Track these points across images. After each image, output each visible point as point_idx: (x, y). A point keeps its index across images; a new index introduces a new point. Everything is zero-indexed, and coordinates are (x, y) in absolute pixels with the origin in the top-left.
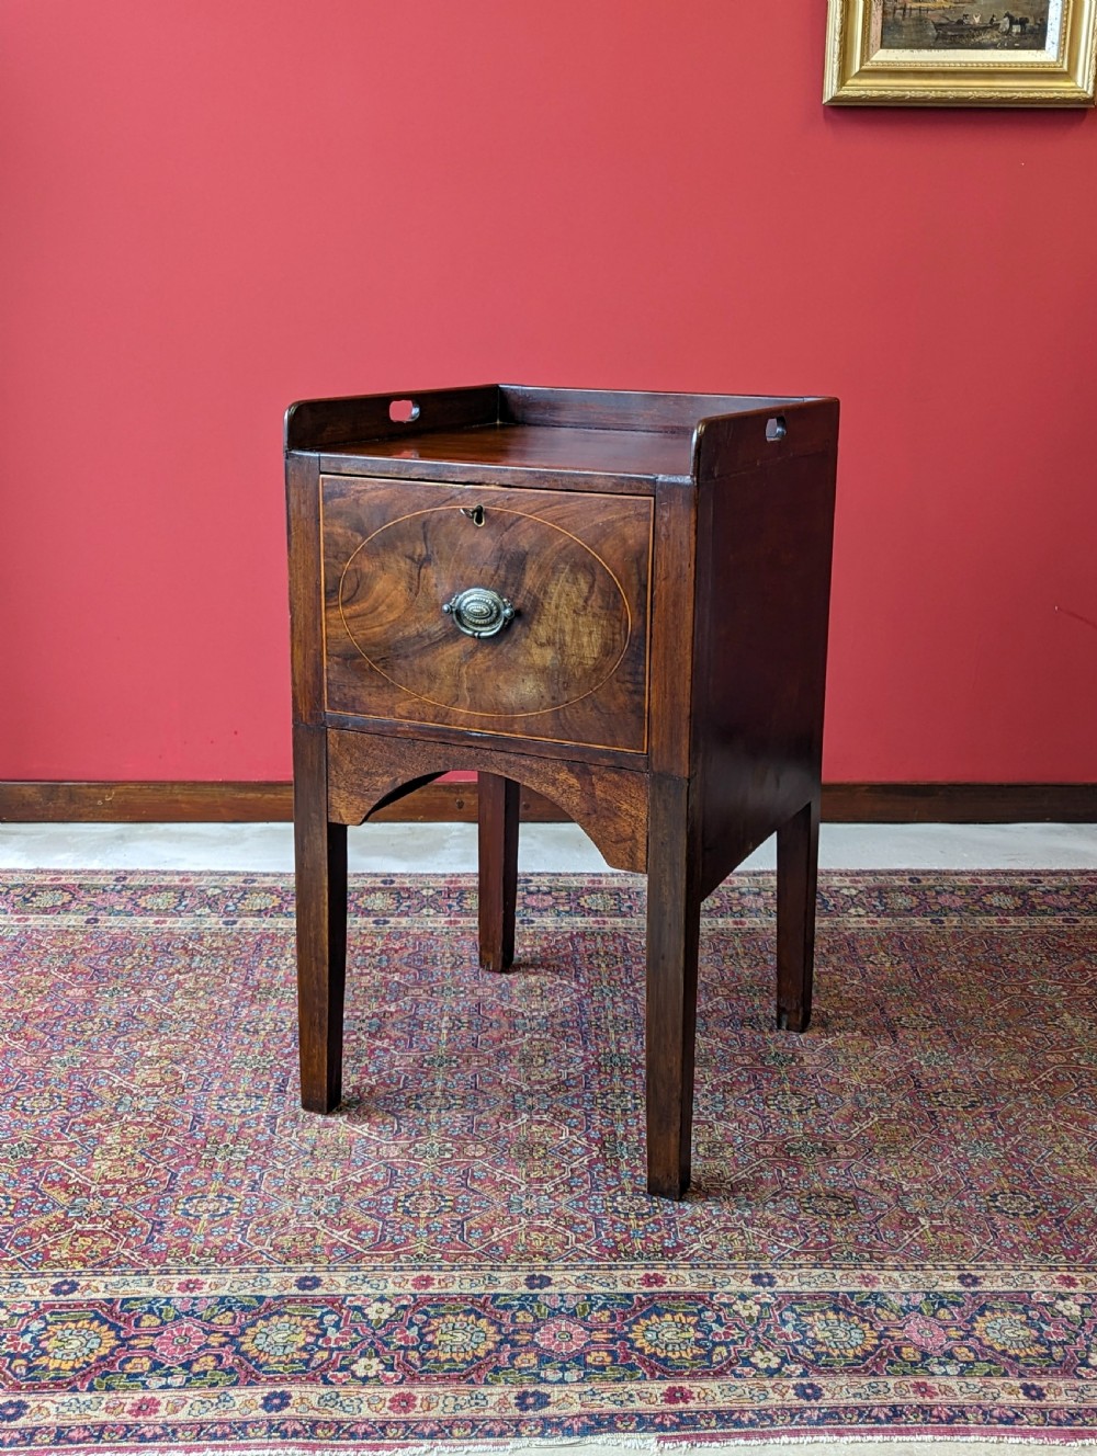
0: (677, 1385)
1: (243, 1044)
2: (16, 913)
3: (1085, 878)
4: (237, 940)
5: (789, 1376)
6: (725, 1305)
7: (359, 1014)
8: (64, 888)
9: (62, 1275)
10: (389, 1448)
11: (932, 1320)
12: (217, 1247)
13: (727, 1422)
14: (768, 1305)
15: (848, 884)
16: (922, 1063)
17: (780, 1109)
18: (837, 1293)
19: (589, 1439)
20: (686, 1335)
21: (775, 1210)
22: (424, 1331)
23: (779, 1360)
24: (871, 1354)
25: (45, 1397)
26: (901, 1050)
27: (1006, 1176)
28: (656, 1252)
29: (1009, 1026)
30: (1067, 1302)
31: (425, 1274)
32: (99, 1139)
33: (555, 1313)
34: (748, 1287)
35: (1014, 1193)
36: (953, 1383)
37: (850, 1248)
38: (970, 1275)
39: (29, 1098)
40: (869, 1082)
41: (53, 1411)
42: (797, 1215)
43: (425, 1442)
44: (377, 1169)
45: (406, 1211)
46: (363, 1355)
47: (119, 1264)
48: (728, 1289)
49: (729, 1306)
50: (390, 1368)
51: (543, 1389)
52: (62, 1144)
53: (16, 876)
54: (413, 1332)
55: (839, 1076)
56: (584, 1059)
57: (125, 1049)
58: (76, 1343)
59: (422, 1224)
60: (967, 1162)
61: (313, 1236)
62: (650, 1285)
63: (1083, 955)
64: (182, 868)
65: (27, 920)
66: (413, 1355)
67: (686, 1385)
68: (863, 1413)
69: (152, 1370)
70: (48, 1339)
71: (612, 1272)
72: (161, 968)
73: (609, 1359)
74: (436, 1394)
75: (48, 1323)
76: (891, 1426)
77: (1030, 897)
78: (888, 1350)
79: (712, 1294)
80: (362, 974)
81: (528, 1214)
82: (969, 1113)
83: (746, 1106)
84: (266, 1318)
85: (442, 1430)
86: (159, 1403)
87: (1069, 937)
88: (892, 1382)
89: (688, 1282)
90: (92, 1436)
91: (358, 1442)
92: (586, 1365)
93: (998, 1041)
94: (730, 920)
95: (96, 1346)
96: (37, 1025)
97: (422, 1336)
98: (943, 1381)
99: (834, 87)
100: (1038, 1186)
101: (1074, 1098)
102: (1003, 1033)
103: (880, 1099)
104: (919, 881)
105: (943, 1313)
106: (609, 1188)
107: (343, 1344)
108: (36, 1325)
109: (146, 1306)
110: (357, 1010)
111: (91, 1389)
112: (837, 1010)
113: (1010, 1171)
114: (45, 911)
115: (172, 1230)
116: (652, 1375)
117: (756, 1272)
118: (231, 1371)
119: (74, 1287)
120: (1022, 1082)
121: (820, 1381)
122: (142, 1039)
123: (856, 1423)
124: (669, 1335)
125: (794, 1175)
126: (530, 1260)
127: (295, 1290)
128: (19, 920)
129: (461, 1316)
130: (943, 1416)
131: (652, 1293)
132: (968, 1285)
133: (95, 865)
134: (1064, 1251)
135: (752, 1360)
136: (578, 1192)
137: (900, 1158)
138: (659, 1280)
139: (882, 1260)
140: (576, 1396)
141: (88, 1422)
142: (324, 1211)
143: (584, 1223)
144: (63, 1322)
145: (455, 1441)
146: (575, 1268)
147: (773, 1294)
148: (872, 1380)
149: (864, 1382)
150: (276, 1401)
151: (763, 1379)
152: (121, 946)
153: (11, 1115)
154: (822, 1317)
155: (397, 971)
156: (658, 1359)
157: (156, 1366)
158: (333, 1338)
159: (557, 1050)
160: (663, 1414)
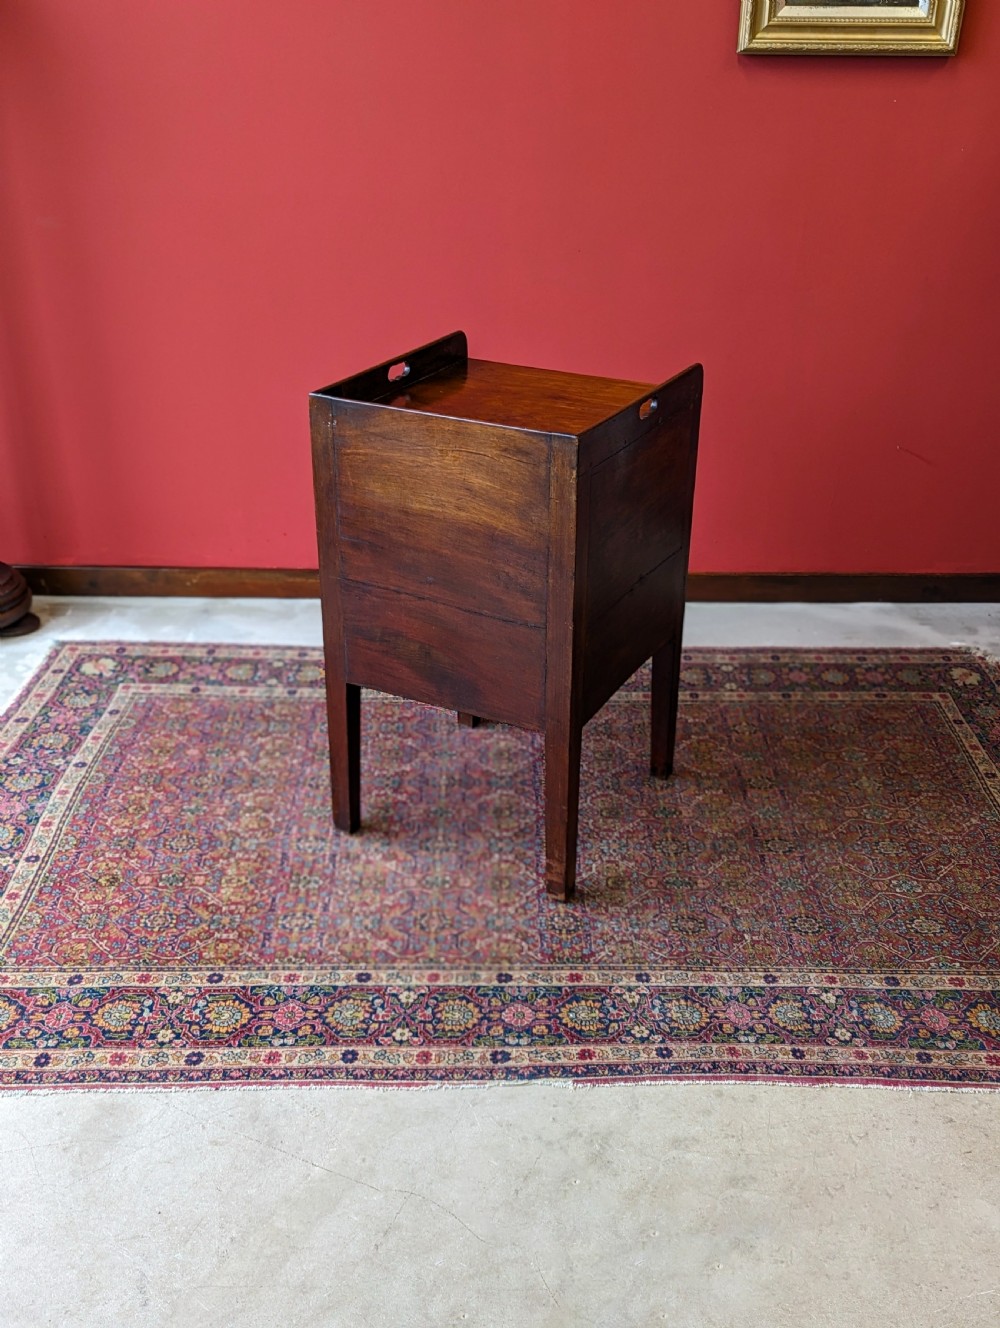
0: (586, 1048)
1: (309, 796)
2: (141, 681)
3: (898, 656)
4: (298, 707)
5: (654, 1042)
6: (618, 995)
7: (385, 772)
8: (172, 660)
9: (212, 969)
10: (417, 1085)
11: (744, 1006)
12: (305, 951)
13: (615, 1072)
14: (645, 995)
15: (727, 661)
16: (761, 816)
17: (663, 852)
18: (687, 987)
19: (534, 1081)
20: (593, 1015)
21: (654, 928)
22: (436, 1010)
23: (647, 1032)
24: (704, 1028)
25: (213, 1050)
26: (747, 805)
27: (804, 905)
28: (578, 958)
29: (824, 786)
30: (829, 995)
31: (435, 971)
32: (223, 872)
33: (514, 999)
34: (633, 983)
35: (807, 917)
36: (750, 1048)
37: (699, 956)
38: (771, 976)
39: (173, 839)
40: (724, 831)
41: (219, 1059)
42: (668, 932)
43: (439, 1083)
44: (402, 896)
45: (422, 928)
46: (399, 1026)
47: (247, 962)
48: (621, 984)
49: (620, 995)
50: (415, 1035)
51: (507, 1049)
52: (200, 875)
53: (137, 648)
54: (429, 1012)
55: (704, 826)
56: (536, 811)
57: (231, 800)
58: (227, 1016)
59: (432, 936)
60: (781, 894)
61: (365, 944)
62: (573, 981)
63: (884, 726)
64: (253, 641)
65: (149, 688)
66: (429, 1027)
67: (591, 1048)
68: (695, 1066)
69: (274, 1034)
70: (210, 1012)
71: (550, 972)
72: (248, 732)
73: (546, 1031)
74: (444, 1052)
75: (208, 1002)
76: (711, 1075)
77: (855, 674)
78: (715, 1026)
79: (611, 987)
80: (386, 739)
81: (498, 930)
82: (787, 856)
83: (641, 849)
84: (340, 1001)
85: (447, 1075)
86: (280, 1055)
87: (877, 709)
88: (715, 1047)
89: (597, 979)
90: (243, 1075)
91: (399, 1081)
92: (533, 1035)
93: (814, 799)
94: (641, 694)
95: (239, 1018)
96: (170, 780)
97: (434, 1014)
98: (745, 1046)
99: (747, 41)
100: (824, 913)
101: (858, 845)
102: (818, 793)
103: (730, 846)
104: (778, 658)
105: (751, 1001)
106: (550, 911)
107: (387, 1019)
108: (201, 1003)
109: (266, 991)
110: (384, 769)
111: (240, 1046)
112: (708, 772)
113: (807, 901)
114: (161, 681)
115: (277, 939)
116: (572, 1041)
117: (639, 972)
118: (321, 1035)
119: (221, 978)
120: (825, 832)
121: (672, 1046)
122: (241, 792)
123: (691, 1072)
124: (583, 1015)
125: (668, 903)
126: (499, 963)
127: (355, 982)
128: (144, 688)
129: (457, 1001)
130: (743, 1069)
131: (574, 987)
132: (769, 983)
133: (190, 638)
134: (833, 960)
135: (633, 1032)
136: (531, 914)
137: (738, 890)
138: (578, 978)
139: (717, 964)
140: (526, 1054)
141: (241, 1067)
142: (370, 926)
143: (533, 936)
144: (218, 1002)
145: (455, 1082)
146: (527, 969)
147: (648, 987)
148: (703, 1045)
149: (698, 1047)
150: (350, 1056)
151: (637, 1044)
152: (218, 713)
153: (164, 852)
154: (677, 1003)
155: (410, 736)
156: (576, 1031)
157: (276, 1031)
158: (381, 1015)
159: (518, 804)
160: (577, 1066)
